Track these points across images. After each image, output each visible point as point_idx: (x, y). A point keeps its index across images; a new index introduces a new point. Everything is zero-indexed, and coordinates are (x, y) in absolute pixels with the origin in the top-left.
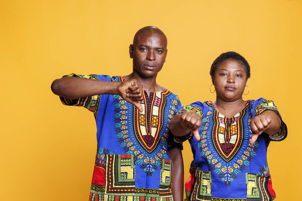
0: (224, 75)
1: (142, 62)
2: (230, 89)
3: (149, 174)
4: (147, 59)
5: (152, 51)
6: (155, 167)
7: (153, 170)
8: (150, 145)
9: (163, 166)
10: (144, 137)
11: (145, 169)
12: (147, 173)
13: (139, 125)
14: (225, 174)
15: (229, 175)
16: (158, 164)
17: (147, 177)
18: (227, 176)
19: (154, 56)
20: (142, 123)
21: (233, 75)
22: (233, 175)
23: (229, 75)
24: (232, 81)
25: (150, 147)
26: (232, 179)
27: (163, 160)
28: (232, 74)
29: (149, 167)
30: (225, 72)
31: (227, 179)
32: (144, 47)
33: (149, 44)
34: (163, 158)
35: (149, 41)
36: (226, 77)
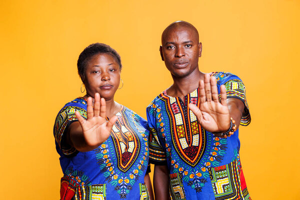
0: (96, 72)
1: (171, 62)
2: (106, 88)
3: (198, 190)
4: (175, 56)
5: (180, 46)
6: (202, 180)
7: (202, 185)
8: (192, 157)
9: (214, 176)
10: (186, 150)
11: (193, 186)
12: (196, 189)
13: (179, 139)
14: (122, 185)
15: (125, 187)
16: (206, 176)
17: (197, 194)
18: (123, 188)
19: (183, 52)
20: (182, 135)
21: (107, 70)
22: (128, 186)
23: (102, 73)
24: (107, 78)
25: (193, 160)
26: (128, 191)
27: (213, 169)
28: (105, 71)
29: (197, 182)
30: (97, 69)
31: (123, 191)
32: (172, 45)
33: (175, 40)
34: (212, 166)
35: (175, 37)
36: (98, 74)
